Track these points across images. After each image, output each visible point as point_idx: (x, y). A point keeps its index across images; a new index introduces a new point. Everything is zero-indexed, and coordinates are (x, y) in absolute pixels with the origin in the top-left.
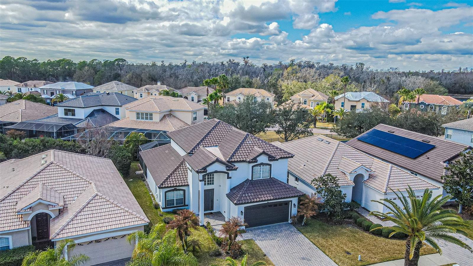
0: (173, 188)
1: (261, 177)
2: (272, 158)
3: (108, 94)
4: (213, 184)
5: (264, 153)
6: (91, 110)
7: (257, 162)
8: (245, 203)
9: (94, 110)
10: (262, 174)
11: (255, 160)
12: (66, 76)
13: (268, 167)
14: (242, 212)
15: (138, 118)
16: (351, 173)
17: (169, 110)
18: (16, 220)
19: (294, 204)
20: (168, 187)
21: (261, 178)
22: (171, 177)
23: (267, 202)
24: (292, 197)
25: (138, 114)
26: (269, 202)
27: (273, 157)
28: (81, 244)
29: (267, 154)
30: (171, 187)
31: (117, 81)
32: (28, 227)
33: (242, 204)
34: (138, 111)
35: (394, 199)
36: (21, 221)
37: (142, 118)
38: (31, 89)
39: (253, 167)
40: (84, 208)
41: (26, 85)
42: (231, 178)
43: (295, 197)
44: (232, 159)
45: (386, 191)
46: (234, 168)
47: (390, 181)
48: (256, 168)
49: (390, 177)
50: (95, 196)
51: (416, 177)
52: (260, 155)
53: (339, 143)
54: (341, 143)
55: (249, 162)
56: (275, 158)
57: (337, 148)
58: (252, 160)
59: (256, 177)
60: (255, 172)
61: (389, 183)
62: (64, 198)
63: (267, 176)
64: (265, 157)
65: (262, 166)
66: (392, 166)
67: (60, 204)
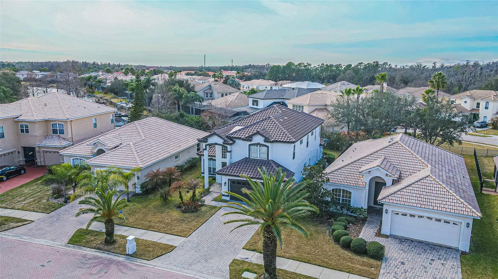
1: (259, 157)
2: (267, 140)
3: (293, 89)
5: (258, 133)
6: (271, 101)
7: (251, 141)
8: (230, 175)
10: (259, 154)
11: (248, 138)
13: (265, 148)
14: (226, 182)
27: (267, 138)
29: (261, 135)
31: (345, 82)
33: (227, 175)
35: (402, 215)
39: (249, 145)
41: (276, 84)
42: (230, 152)
44: (232, 135)
45: (382, 199)
46: (229, 143)
47: (404, 190)
48: (252, 147)
49: (408, 186)
50: (128, 145)
51: (453, 196)
52: (255, 134)
53: (396, 142)
54: (398, 142)
55: (243, 140)
56: (270, 139)
57: (387, 147)
58: (246, 138)
59: (254, 156)
60: (252, 151)
61: (399, 193)
62: (121, 144)
63: (264, 157)
64: (261, 137)
65: (259, 146)
66: (429, 176)
67: (109, 145)
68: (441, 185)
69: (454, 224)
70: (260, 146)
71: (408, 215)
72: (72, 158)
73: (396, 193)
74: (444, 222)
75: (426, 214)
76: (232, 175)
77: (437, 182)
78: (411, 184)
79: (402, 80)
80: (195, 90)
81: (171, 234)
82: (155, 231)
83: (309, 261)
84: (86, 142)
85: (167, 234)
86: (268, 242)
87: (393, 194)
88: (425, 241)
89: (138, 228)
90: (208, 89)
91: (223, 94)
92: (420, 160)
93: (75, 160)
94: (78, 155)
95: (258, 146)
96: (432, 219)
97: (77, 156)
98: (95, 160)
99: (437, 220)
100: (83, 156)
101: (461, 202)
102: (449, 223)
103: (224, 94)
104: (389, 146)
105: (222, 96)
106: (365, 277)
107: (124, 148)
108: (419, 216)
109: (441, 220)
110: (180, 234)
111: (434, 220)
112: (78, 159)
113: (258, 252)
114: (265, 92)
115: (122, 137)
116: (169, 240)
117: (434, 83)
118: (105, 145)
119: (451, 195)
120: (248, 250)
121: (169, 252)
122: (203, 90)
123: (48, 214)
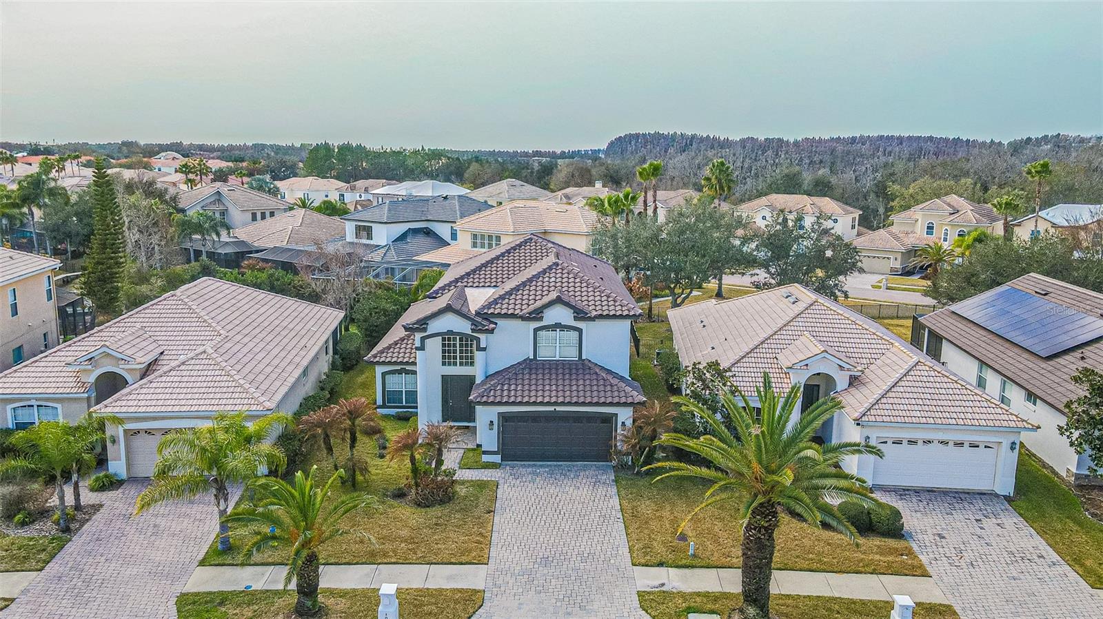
0: (398, 367)
1: (558, 355)
2: (580, 315)
3: (446, 198)
4: (472, 364)
5: (559, 300)
6: (402, 228)
7: (541, 319)
8: (500, 403)
9: (410, 229)
10: (557, 348)
11: (536, 315)
12: (451, 173)
13: (576, 334)
14: (492, 422)
15: (475, 245)
16: (791, 368)
17: (541, 229)
18: (71, 379)
19: (623, 423)
20: (390, 363)
21: (557, 358)
22: (399, 345)
23: (552, 409)
24: (618, 404)
25: (475, 236)
26: (558, 409)
27: (581, 311)
28: (150, 433)
29: (567, 305)
30: (395, 363)
31: (514, 180)
32: (83, 393)
33: (493, 403)
34: (475, 231)
35: (893, 443)
36: (79, 382)
37: (483, 246)
38: (360, 196)
39: (536, 330)
40: (171, 370)
41: (353, 189)
42: (484, 349)
43: (625, 404)
44: (489, 308)
45: (861, 417)
46: (486, 327)
47: (890, 394)
48: (542, 333)
49: (893, 386)
50: (202, 353)
51: (976, 394)
52: (551, 304)
53: (815, 302)
54: (817, 302)
55: (523, 318)
56: (587, 314)
57: (802, 313)
58: (530, 313)
59: (545, 354)
60: (542, 343)
61: (884, 400)
62: (162, 353)
63: (571, 354)
64: (565, 311)
65: (558, 330)
66: (919, 361)
67: (139, 360)
68: (947, 377)
69: (986, 447)
70: (560, 330)
71: (905, 442)
72: (9, 407)
73: (879, 402)
74: (970, 446)
75: (952, 437)
76: (507, 403)
77: (939, 372)
78: (898, 382)
79: (606, 176)
80: (181, 206)
81: (441, 564)
82: (394, 563)
83: (786, 564)
84: (47, 356)
85: (432, 564)
86: (763, 537)
87: (875, 404)
88: (937, 488)
89: (345, 564)
90: (213, 203)
91: (256, 213)
92: (874, 334)
93: (19, 412)
94: (31, 396)
95: (556, 331)
96: (948, 443)
97: (29, 399)
98: (119, 403)
99: (956, 444)
100: (52, 396)
101: (996, 405)
102: (978, 446)
103: (268, 214)
104: (805, 310)
105: (254, 218)
106: (907, 575)
107: (193, 362)
108: (924, 442)
109: (963, 444)
110: (464, 559)
111: (951, 444)
112: (32, 406)
113: (672, 567)
114: (387, 207)
115: (156, 334)
116: (450, 578)
117: (713, 180)
118: (128, 359)
119: (973, 394)
120: (647, 566)
121: (480, 608)
122: (202, 204)
123: (41, 570)
